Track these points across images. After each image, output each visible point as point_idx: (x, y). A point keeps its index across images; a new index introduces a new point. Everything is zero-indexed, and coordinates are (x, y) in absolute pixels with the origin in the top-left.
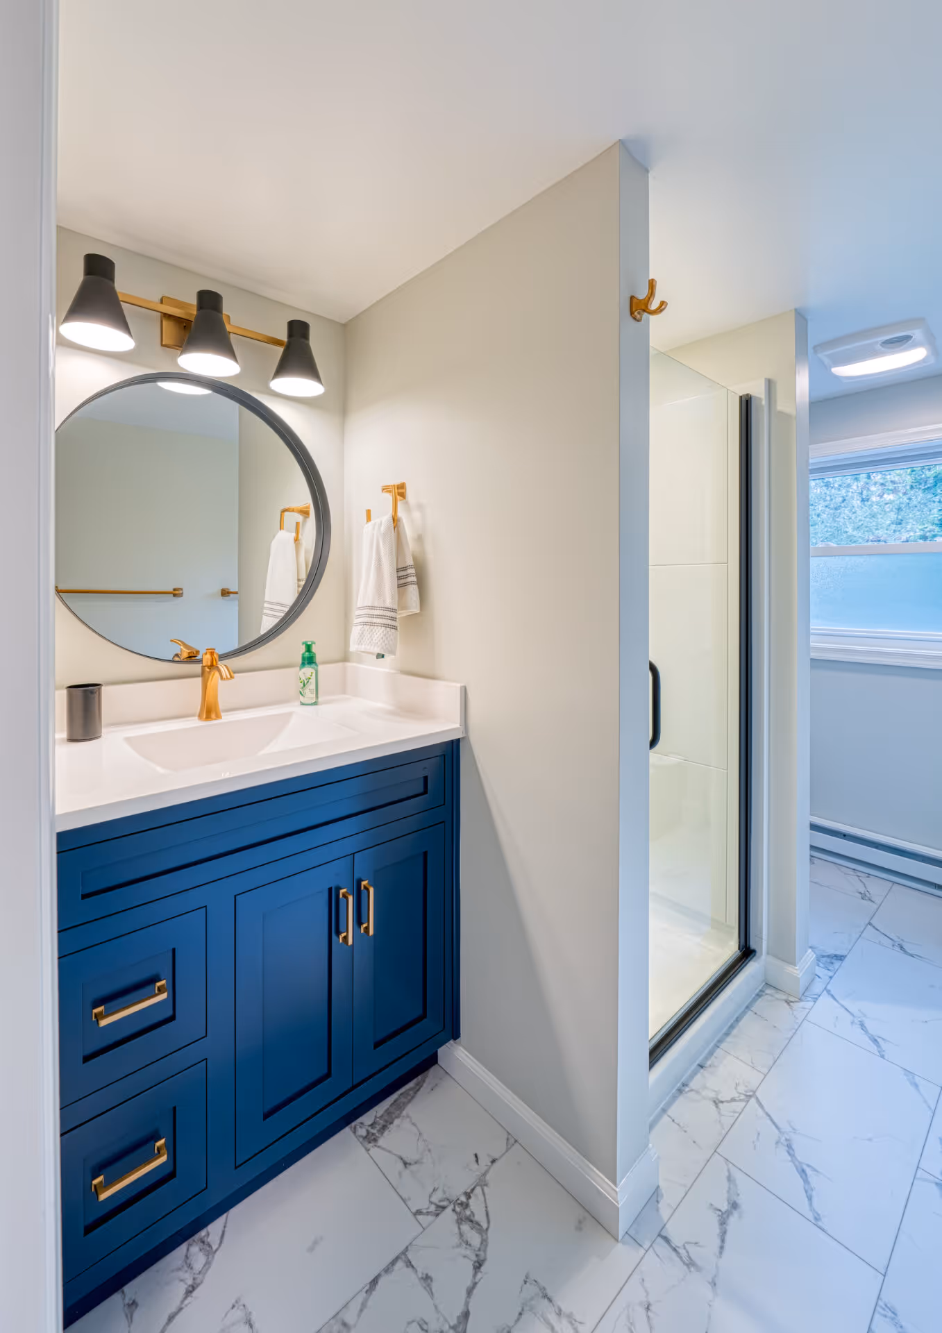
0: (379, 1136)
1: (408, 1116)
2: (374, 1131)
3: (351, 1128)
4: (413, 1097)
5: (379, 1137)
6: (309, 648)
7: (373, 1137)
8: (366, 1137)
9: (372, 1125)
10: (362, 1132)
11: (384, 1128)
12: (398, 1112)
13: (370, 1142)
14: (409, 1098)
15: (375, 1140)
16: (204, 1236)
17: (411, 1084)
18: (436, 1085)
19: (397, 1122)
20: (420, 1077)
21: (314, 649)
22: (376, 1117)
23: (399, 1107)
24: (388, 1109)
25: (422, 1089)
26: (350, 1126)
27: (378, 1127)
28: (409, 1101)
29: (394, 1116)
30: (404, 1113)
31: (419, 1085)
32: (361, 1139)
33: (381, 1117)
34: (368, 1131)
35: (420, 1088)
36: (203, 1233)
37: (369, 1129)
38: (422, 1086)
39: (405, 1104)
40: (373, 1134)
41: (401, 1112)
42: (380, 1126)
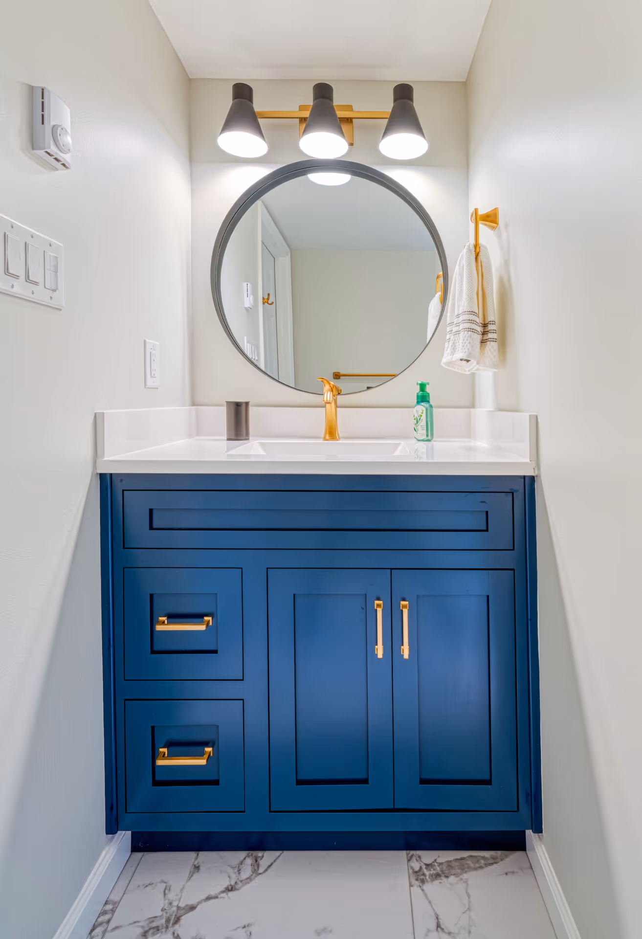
0: (429, 880)
1: (466, 882)
2: (427, 873)
3: (407, 855)
4: (481, 867)
5: (427, 881)
6: (423, 387)
7: (422, 877)
8: (416, 872)
9: (428, 866)
10: (416, 865)
11: (437, 876)
12: (459, 871)
13: (417, 880)
14: (478, 865)
15: (423, 881)
16: (259, 857)
17: (487, 854)
18: (513, 872)
19: (452, 879)
20: (499, 853)
21: (428, 389)
22: (435, 860)
23: (463, 867)
24: (450, 861)
25: (495, 865)
26: (408, 851)
27: (432, 872)
28: (476, 869)
29: (453, 872)
30: (465, 876)
31: (495, 861)
32: (411, 871)
33: (440, 864)
34: (421, 868)
35: (492, 864)
36: (260, 854)
37: (424, 867)
38: (496, 863)
39: (470, 869)
40: (424, 874)
41: (461, 874)
42: (435, 872)
